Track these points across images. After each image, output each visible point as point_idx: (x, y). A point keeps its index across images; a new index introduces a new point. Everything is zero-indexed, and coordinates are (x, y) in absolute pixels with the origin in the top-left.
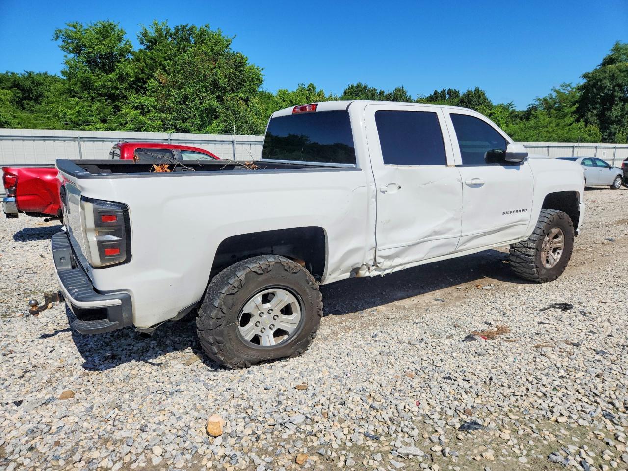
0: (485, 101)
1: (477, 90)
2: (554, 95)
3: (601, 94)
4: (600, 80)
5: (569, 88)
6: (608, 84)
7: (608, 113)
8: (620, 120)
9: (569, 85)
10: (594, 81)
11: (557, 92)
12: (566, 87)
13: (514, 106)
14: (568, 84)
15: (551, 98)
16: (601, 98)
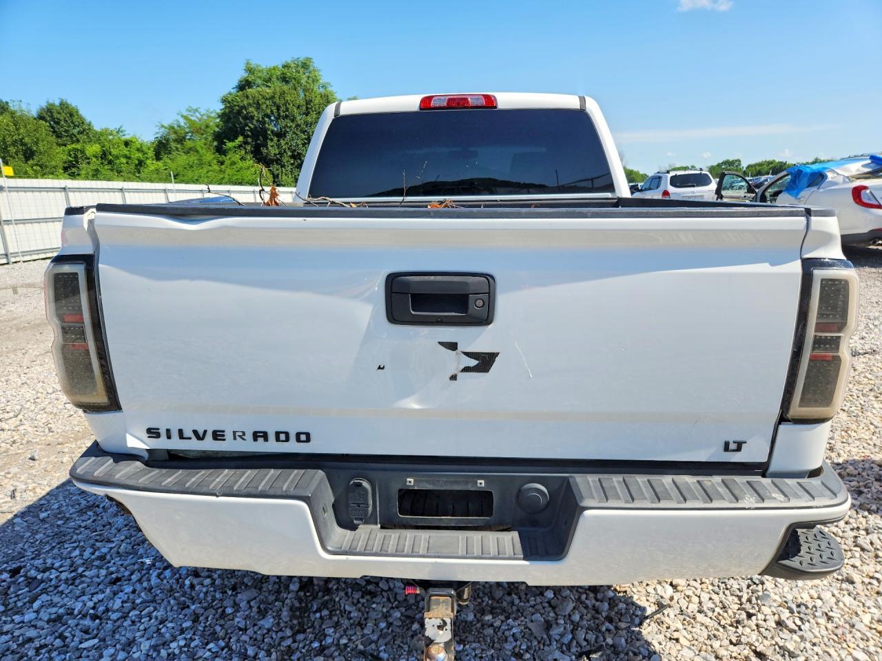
0: (83, 123)
1: (64, 105)
2: (182, 122)
3: (250, 125)
4: (244, 107)
5: (197, 114)
6: (255, 113)
7: (264, 151)
8: (279, 159)
9: (197, 110)
10: (237, 108)
11: (185, 118)
12: (194, 113)
13: (126, 133)
14: (195, 108)
15: (179, 126)
16: (251, 130)
